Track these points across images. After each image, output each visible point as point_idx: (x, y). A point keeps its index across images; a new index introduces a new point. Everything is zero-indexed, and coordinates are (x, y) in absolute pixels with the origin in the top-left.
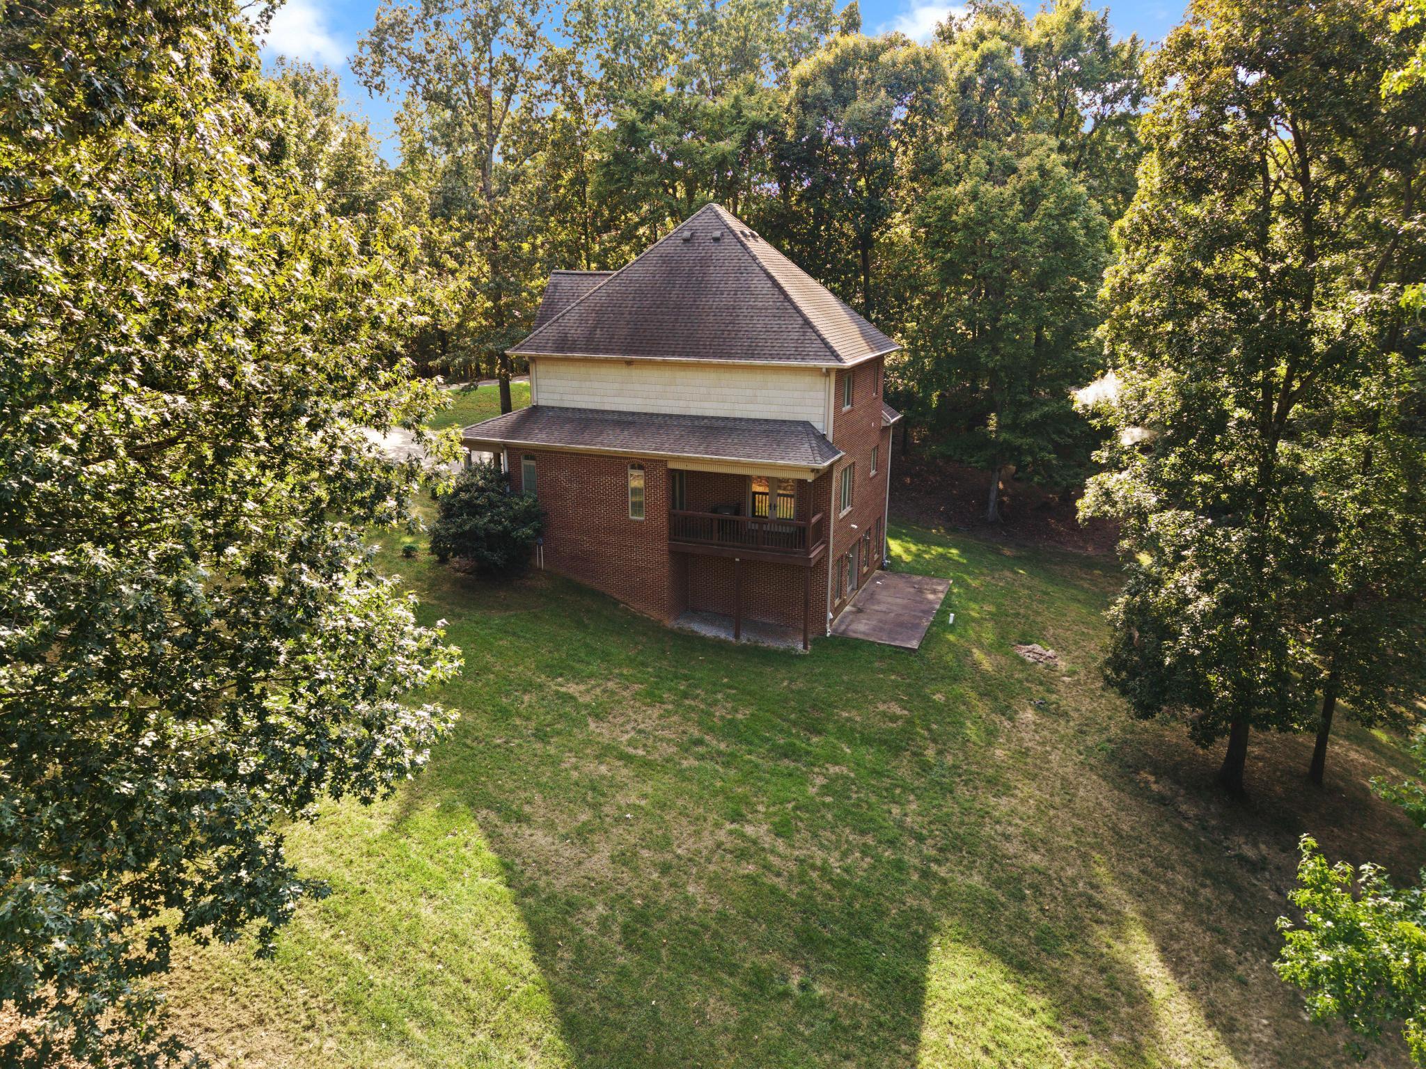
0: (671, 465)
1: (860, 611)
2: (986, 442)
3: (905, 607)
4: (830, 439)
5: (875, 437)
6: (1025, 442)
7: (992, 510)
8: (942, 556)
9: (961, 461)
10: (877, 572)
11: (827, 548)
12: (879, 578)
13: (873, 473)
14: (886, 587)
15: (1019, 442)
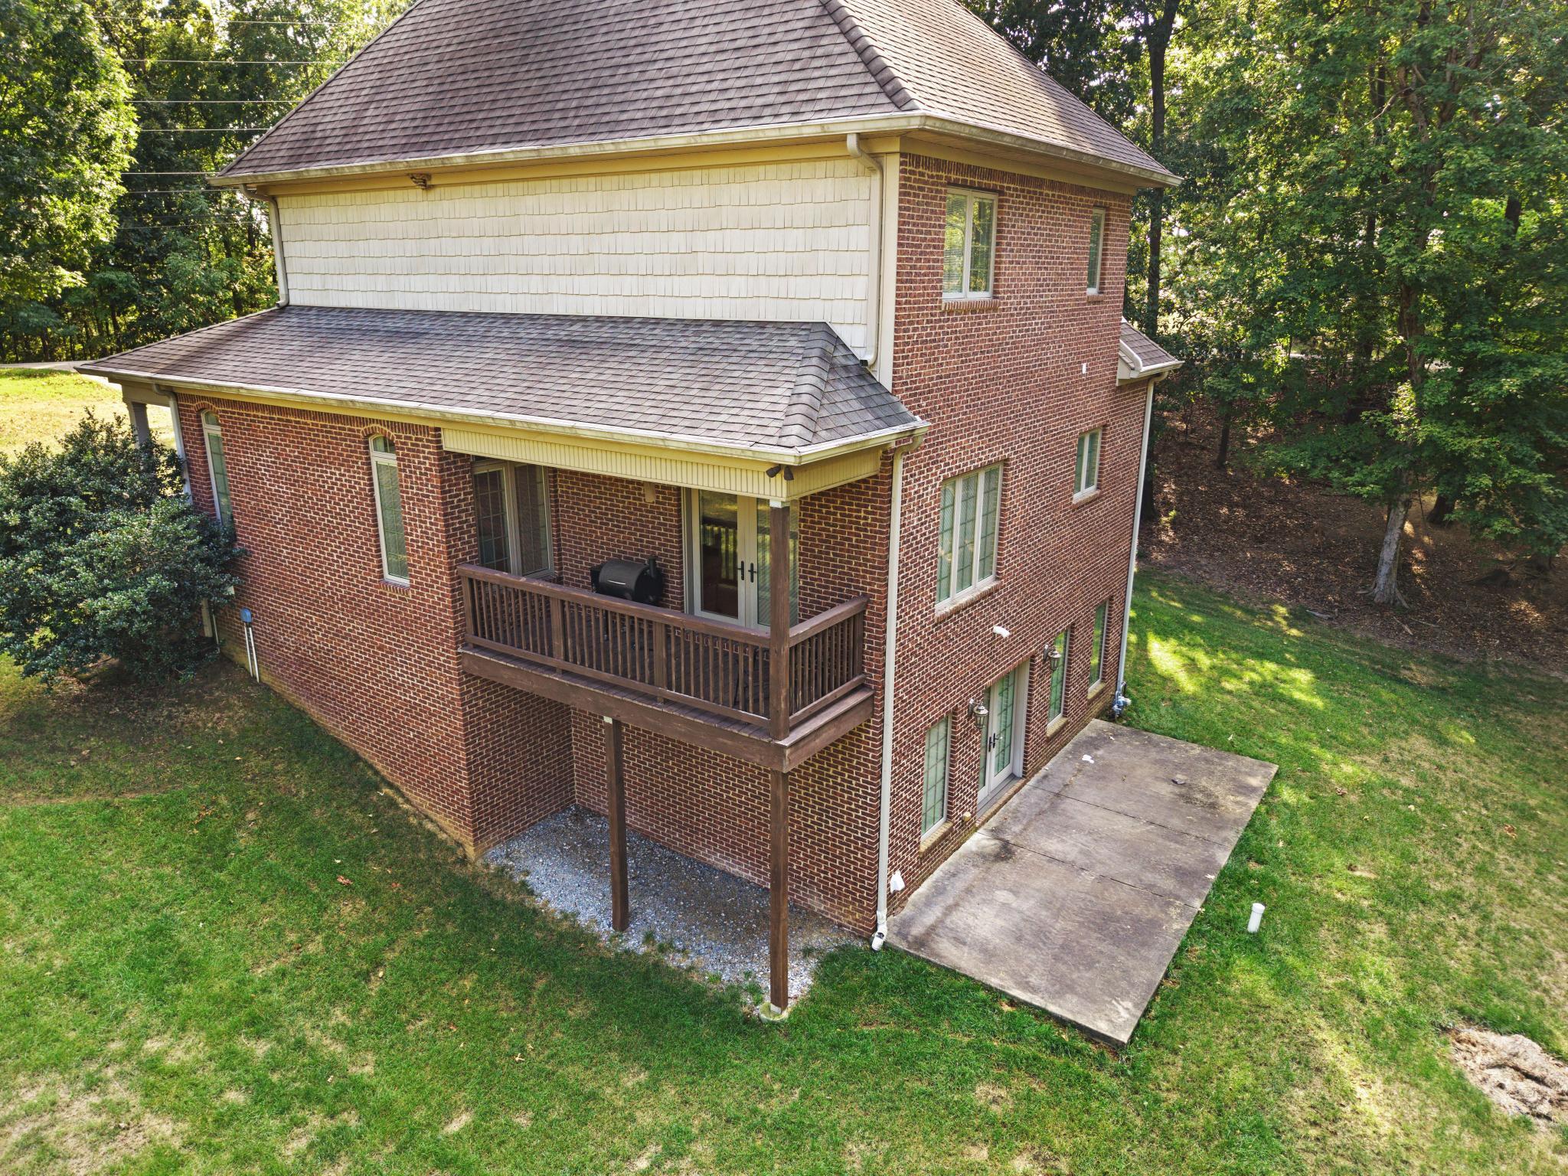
0: (452, 442)
1: (1005, 853)
2: (1387, 444)
3: (1132, 850)
4: (885, 376)
5: (1094, 406)
6: (1475, 444)
7: (1384, 580)
8: (1267, 691)
9: (1326, 483)
10: (1097, 725)
11: (873, 706)
12: (1092, 744)
13: (1086, 493)
14: (1101, 774)
15: (1461, 444)
